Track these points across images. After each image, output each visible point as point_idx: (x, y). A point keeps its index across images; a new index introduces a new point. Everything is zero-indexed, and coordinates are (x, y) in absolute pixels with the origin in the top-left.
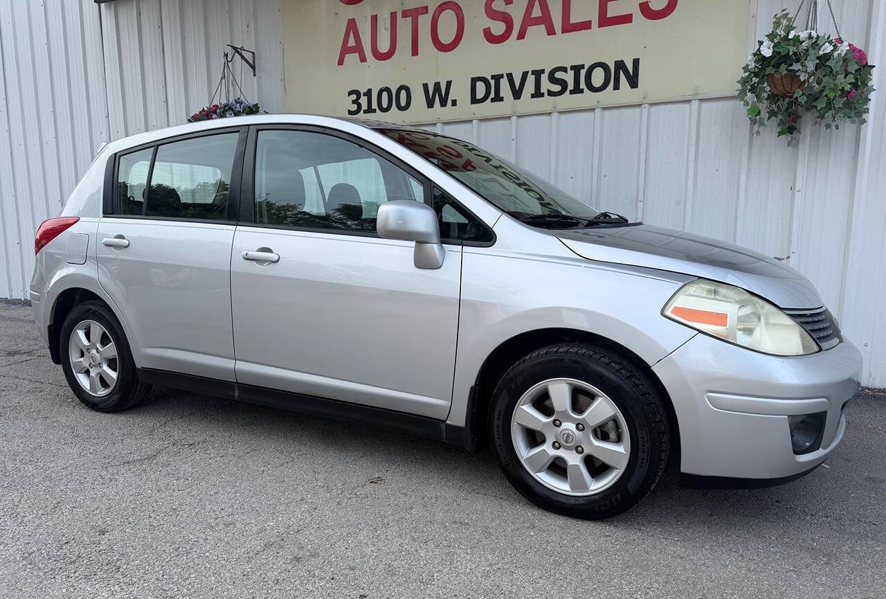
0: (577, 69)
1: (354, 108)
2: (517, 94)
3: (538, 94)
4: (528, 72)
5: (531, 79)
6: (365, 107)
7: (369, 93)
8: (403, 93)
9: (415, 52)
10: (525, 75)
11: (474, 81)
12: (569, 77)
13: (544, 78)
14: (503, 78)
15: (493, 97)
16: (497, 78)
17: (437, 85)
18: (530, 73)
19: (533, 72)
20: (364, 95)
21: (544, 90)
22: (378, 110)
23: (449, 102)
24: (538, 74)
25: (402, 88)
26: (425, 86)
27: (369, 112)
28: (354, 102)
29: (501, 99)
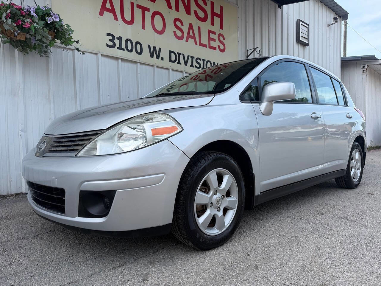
0: (204, 60)
1: (111, 44)
2: (186, 63)
3: (192, 66)
4: (189, 56)
5: (190, 59)
6: (118, 45)
7: (120, 38)
8: (138, 46)
9: (144, 28)
10: (188, 56)
11: (171, 52)
12: (201, 62)
13: (194, 60)
14: (181, 55)
15: (178, 62)
16: (179, 54)
17: (155, 48)
18: (190, 57)
19: (191, 57)
20: (118, 38)
21: (194, 65)
22: (125, 49)
23: (160, 58)
24: (193, 58)
25: (137, 43)
26: (149, 46)
27: (120, 49)
28: (110, 40)
29: (180, 64)
